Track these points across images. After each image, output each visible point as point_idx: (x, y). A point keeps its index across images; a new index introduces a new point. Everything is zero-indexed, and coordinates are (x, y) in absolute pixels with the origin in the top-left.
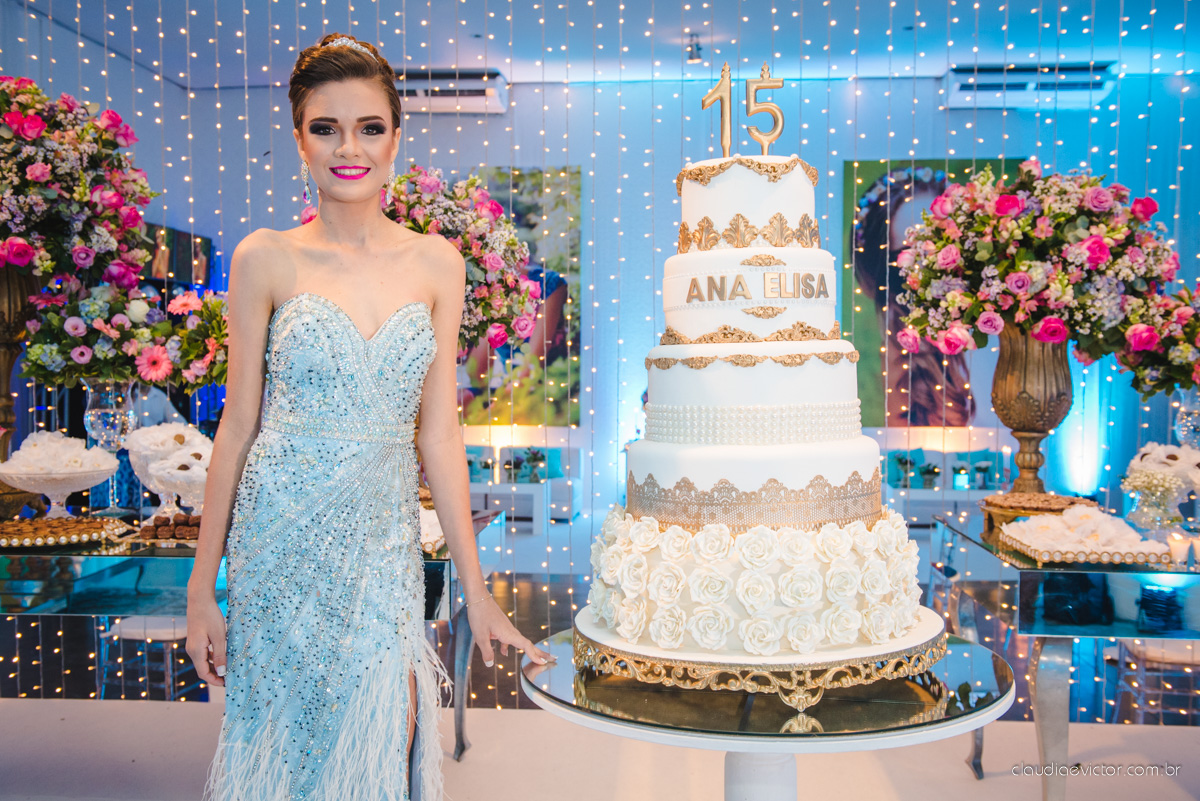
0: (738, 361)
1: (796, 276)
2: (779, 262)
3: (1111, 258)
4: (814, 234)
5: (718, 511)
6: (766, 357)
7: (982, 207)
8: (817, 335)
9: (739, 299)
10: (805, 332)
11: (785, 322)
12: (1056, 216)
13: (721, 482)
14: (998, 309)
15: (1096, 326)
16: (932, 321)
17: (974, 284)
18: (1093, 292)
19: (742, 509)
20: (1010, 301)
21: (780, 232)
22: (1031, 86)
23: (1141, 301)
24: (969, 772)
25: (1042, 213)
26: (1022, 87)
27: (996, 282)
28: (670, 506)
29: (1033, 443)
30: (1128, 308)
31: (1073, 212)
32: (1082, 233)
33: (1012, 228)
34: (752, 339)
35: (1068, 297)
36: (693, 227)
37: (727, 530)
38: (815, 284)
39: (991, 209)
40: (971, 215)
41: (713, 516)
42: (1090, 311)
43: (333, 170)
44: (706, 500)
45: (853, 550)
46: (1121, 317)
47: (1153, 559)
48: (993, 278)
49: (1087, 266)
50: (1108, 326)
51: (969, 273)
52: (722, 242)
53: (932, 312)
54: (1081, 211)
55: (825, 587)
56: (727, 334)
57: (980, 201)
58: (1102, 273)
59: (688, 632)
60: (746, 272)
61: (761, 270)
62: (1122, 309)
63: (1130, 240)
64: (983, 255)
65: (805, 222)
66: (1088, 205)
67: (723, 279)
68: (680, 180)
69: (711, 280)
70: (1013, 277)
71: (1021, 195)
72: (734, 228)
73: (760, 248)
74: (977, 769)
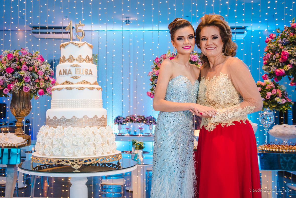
0: (68, 88)
1: (83, 69)
2: (79, 66)
4: (90, 60)
5: (62, 123)
6: (74, 88)
8: (88, 83)
9: (70, 74)
10: (85, 82)
11: (80, 80)
13: (62, 117)
19: (67, 123)
21: (80, 59)
28: (52, 123)
34: (72, 83)
36: (62, 58)
38: (88, 71)
41: (60, 125)
44: (59, 121)
45: (93, 133)
52: (67, 61)
55: (84, 141)
56: (67, 82)
59: (52, 152)
60: (71, 68)
61: (75, 68)
65: (87, 57)
67: (66, 70)
68: (60, 47)
69: (64, 70)
72: (70, 58)
73: (75, 63)
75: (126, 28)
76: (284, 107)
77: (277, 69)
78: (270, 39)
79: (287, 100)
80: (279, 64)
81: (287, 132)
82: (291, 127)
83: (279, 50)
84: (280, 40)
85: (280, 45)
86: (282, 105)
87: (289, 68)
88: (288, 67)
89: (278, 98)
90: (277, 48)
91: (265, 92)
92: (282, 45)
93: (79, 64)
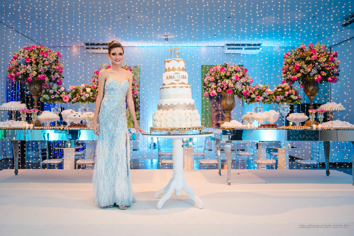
0: (173, 87)
1: (182, 75)
2: (179, 74)
3: (239, 79)
4: (185, 70)
5: (171, 108)
6: (177, 87)
8: (185, 84)
9: (174, 79)
10: (183, 83)
11: (180, 82)
12: (230, 72)
13: (171, 104)
14: (221, 88)
15: (237, 90)
16: (210, 90)
17: (217, 83)
18: (236, 84)
19: (174, 107)
20: (223, 86)
21: (179, 69)
22: (244, 48)
23: (245, 86)
25: (228, 71)
26: (242, 49)
27: (220, 83)
28: (164, 108)
29: (228, 113)
30: (243, 88)
31: (233, 71)
32: (234, 74)
33: (223, 74)
34: (176, 84)
35: (232, 85)
36: (167, 69)
37: (172, 110)
38: (184, 77)
39: (219, 71)
40: (216, 72)
41: (170, 109)
42: (236, 88)
43: (115, 60)
44: (169, 106)
45: (190, 113)
46: (242, 89)
47: (244, 128)
48: (220, 82)
49: (235, 80)
50: (240, 91)
51: (216, 81)
52: (171, 71)
53: (210, 89)
55: (186, 118)
56: (172, 83)
57: (218, 69)
58: (238, 81)
59: (167, 124)
60: (175, 75)
61: (177, 75)
62: (242, 88)
63: (243, 76)
64: (218, 78)
65: (183, 68)
66: (236, 70)
67: (171, 76)
68: (165, 62)
69: (170, 76)
70: (223, 82)
71: (225, 68)
72: (173, 69)
73: (177, 71)
74: (220, 174)
75: (167, 45)
76: (296, 101)
77: (292, 76)
78: (287, 56)
79: (298, 97)
80: (293, 73)
81: (299, 118)
82: (301, 114)
83: (293, 63)
84: (294, 57)
85: (294, 60)
86: (295, 100)
87: (300, 75)
88: (299, 75)
89: (292, 96)
90: (291, 62)
91: (284, 92)
92: (295, 60)
93: (179, 72)
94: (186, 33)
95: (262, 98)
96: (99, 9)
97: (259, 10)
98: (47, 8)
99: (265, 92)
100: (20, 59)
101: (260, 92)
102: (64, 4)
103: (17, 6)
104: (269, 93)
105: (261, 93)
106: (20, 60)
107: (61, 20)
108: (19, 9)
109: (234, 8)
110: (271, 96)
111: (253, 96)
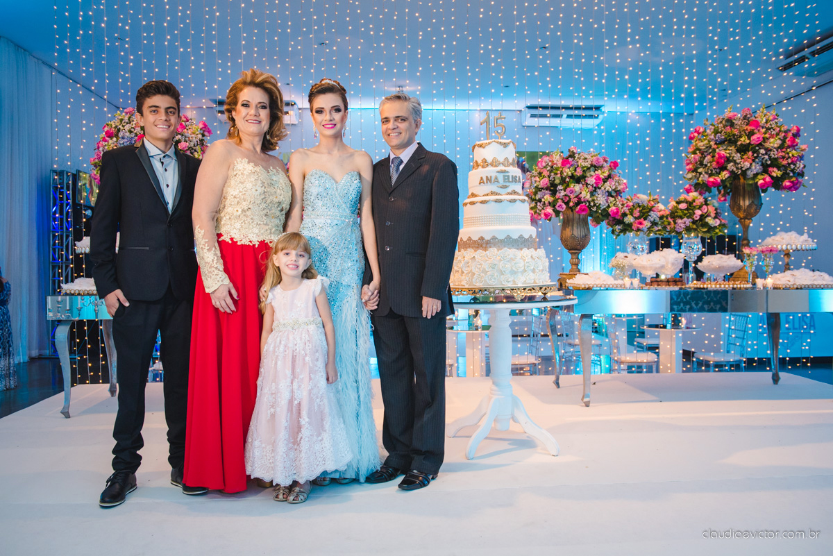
0: (496, 201)
1: (512, 176)
2: (508, 172)
3: (603, 183)
4: (516, 164)
5: (492, 245)
6: (505, 200)
7: (556, 164)
8: (517, 194)
9: (496, 183)
10: (515, 193)
11: (509, 190)
12: (583, 167)
14: (563, 202)
15: (598, 207)
16: (539, 207)
17: (554, 193)
18: (597, 195)
19: (499, 244)
20: (568, 199)
21: (506, 163)
22: (565, 116)
23: (613, 199)
24: (554, 386)
25: (578, 166)
26: (559, 116)
27: (563, 191)
28: (476, 245)
29: (576, 255)
30: (609, 201)
31: (589, 166)
32: (592, 173)
33: (568, 171)
34: (501, 195)
35: (588, 197)
36: (479, 161)
37: (496, 249)
38: (517, 179)
39: (559, 165)
40: (552, 167)
41: (490, 247)
42: (596, 202)
43: (323, 126)
44: (488, 243)
45: (531, 256)
46: (607, 205)
49: (594, 185)
50: (603, 208)
51: (552, 188)
52: (490, 166)
53: (538, 204)
54: (592, 165)
57: (555, 162)
58: (600, 188)
59: (485, 280)
60: (498, 175)
61: (502, 174)
62: (607, 202)
63: (609, 177)
64: (557, 181)
65: (513, 159)
66: (594, 163)
68: (474, 147)
69: (487, 177)
70: (568, 189)
71: (570, 159)
72: (493, 161)
73: (501, 168)
74: (557, 384)
76: (717, 231)
77: (709, 177)
78: (696, 134)
79: (721, 221)
80: (712, 171)
81: (725, 264)
82: (729, 258)
83: (711, 151)
84: (712, 137)
85: (712, 143)
86: (715, 227)
87: (727, 176)
88: (724, 175)
89: (710, 218)
90: (707, 147)
91: (692, 210)
92: (716, 144)
93: (507, 169)
94: (477, 83)
95: (647, 224)
96: (288, 27)
97: (632, 35)
98: (169, 22)
99: (654, 211)
100: (123, 138)
101: (644, 211)
102: (207, 13)
103: (98, 16)
104: (661, 213)
105: (644, 213)
106: (125, 140)
107: (202, 49)
108: (103, 22)
109: (581, 30)
110: (665, 219)
111: (629, 219)
